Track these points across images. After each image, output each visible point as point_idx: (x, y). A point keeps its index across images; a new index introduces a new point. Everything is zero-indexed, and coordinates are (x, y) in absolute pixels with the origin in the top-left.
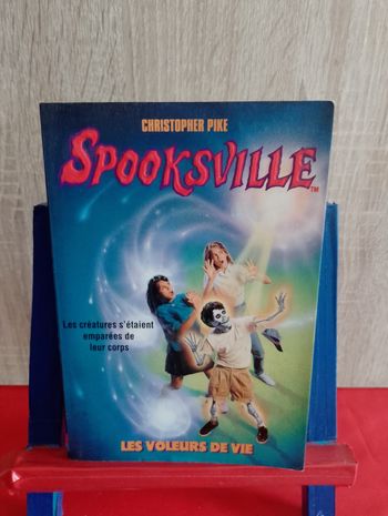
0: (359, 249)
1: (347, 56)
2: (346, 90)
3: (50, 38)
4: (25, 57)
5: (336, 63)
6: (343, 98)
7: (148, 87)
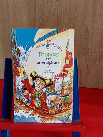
0: (99, 57)
1: (95, 20)
2: (95, 26)
3: (45, 17)
4: (40, 20)
5: (93, 21)
6: (95, 27)
7: (60, 26)
